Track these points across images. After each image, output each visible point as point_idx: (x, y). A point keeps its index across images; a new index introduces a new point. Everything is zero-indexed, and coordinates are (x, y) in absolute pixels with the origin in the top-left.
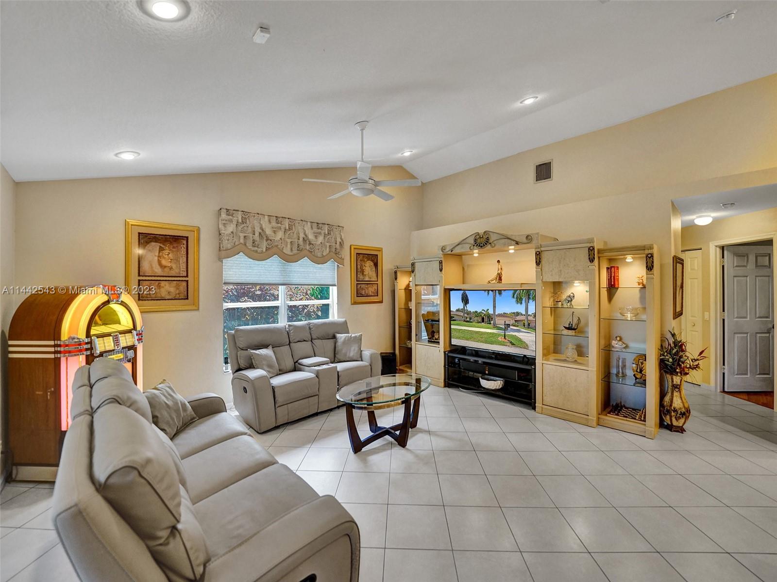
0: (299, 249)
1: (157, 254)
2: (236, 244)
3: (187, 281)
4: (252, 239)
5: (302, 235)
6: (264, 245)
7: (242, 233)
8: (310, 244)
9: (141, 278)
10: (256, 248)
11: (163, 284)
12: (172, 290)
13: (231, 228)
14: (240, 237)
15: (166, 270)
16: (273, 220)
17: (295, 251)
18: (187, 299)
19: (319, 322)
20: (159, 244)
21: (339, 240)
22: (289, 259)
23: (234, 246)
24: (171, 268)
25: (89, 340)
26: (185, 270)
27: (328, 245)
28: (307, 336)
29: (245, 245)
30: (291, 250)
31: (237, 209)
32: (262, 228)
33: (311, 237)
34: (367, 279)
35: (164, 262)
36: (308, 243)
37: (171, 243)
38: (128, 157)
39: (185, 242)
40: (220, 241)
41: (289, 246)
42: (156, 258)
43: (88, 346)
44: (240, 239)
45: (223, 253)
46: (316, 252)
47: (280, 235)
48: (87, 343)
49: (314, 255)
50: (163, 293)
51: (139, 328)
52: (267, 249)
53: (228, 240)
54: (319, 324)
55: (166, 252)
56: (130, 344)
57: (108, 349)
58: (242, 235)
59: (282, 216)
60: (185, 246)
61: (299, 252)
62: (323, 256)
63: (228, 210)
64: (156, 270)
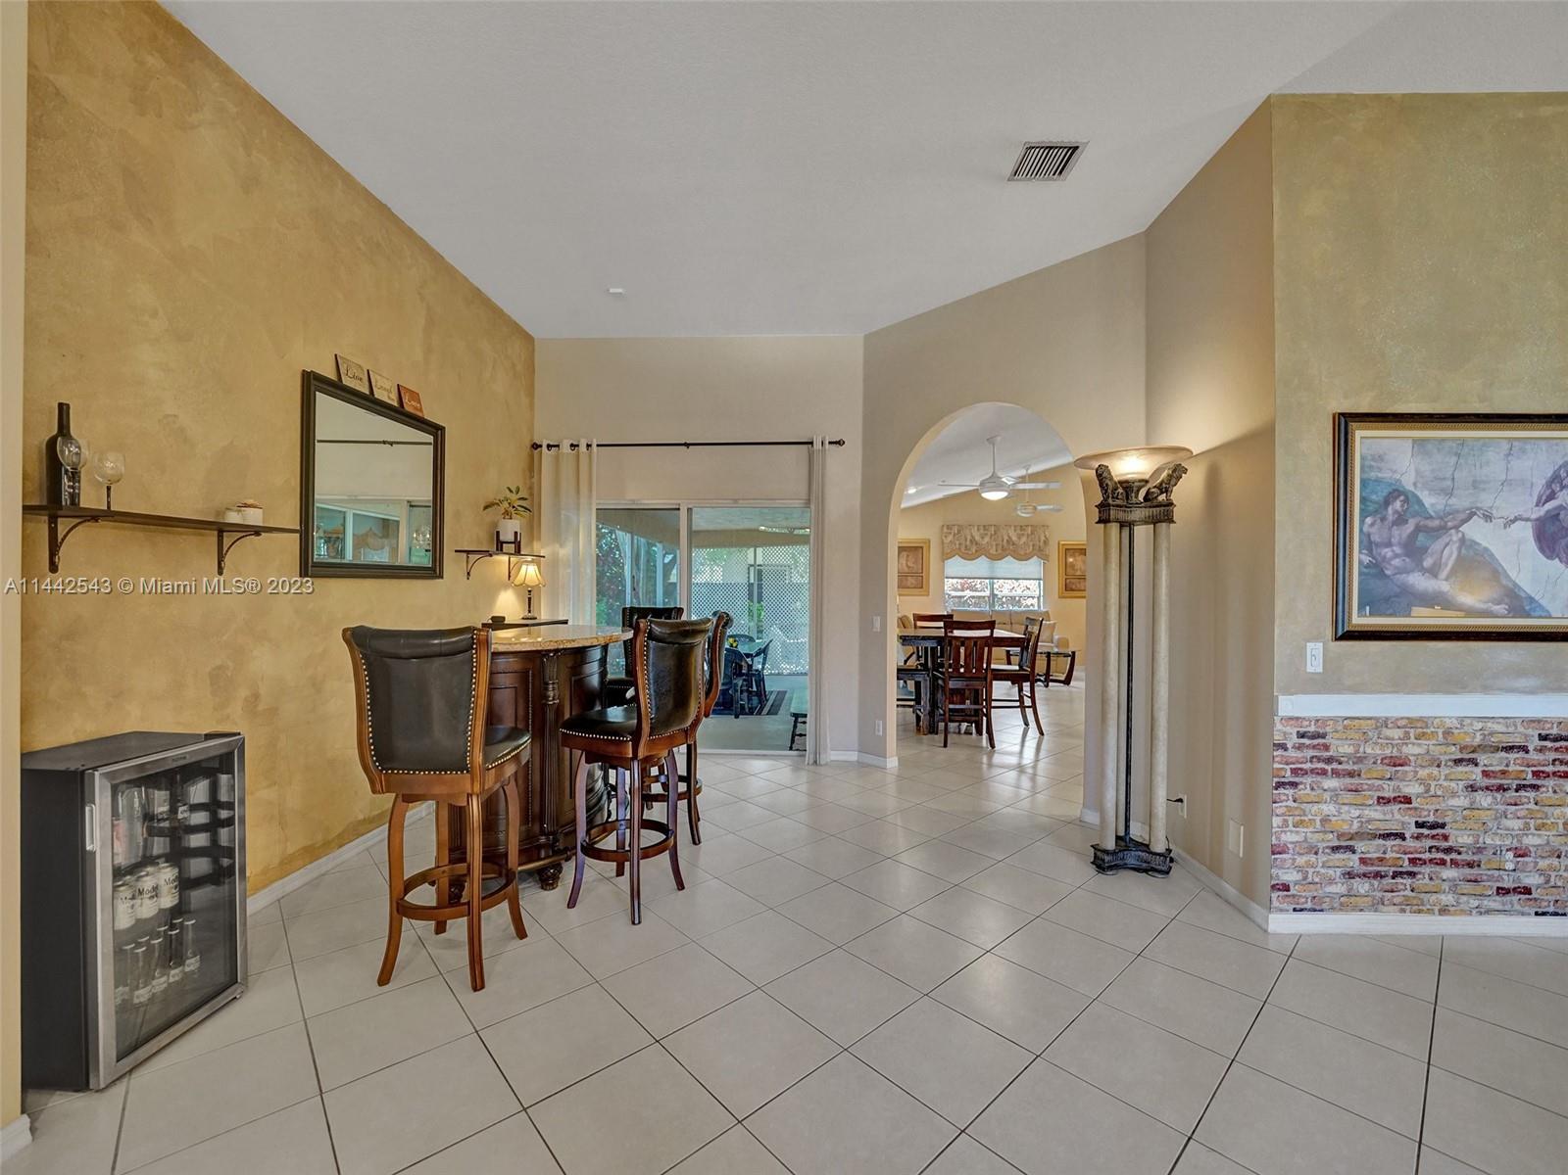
0: (1003, 549)
1: (906, 559)
2: (954, 549)
3: (922, 576)
4: (965, 545)
5: (1006, 538)
6: (974, 548)
7: (958, 541)
8: (1014, 544)
9: (899, 574)
10: (968, 552)
11: (908, 577)
12: (914, 582)
13: (950, 538)
15: (911, 568)
16: (982, 528)
17: (1000, 551)
18: (922, 587)
20: (907, 553)
21: (1043, 538)
22: (995, 557)
23: (952, 551)
24: (914, 567)
26: (921, 568)
27: (1031, 544)
28: (1007, 620)
29: (960, 549)
30: (997, 550)
31: (955, 524)
32: (972, 536)
33: (1014, 538)
34: (1078, 573)
35: (910, 564)
36: (1012, 543)
37: (916, 551)
39: (921, 550)
40: (943, 548)
41: (995, 548)
42: (905, 562)
44: (956, 546)
45: (945, 556)
46: (1019, 551)
47: (987, 539)
49: (1017, 554)
50: (909, 584)
52: (976, 551)
53: (948, 547)
55: (912, 557)
58: (957, 543)
60: (921, 553)
61: (1003, 552)
62: (1027, 554)
63: (948, 526)
64: (905, 569)
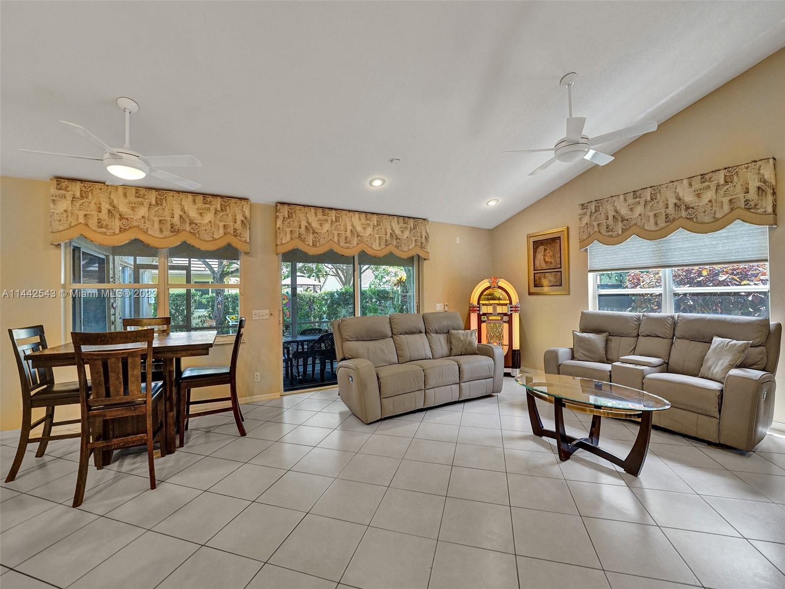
0: (669, 220)
1: (543, 254)
2: (591, 234)
3: (561, 271)
4: (605, 224)
5: (672, 201)
6: (619, 227)
7: (595, 221)
8: (689, 208)
9: (535, 272)
10: (611, 233)
11: (547, 274)
12: (552, 279)
13: (586, 220)
14: (594, 226)
15: (549, 264)
16: (630, 196)
17: (662, 223)
18: (561, 285)
19: (691, 316)
20: (543, 247)
22: (657, 234)
23: (590, 235)
24: (551, 263)
25: (478, 306)
26: (560, 263)
27: (726, 200)
28: (667, 331)
29: (600, 232)
30: (656, 224)
31: (590, 201)
32: (615, 211)
33: (689, 198)
35: (547, 259)
36: (683, 207)
37: (550, 243)
38: (492, 204)
39: (559, 242)
40: (582, 235)
41: (652, 220)
42: (542, 257)
43: (478, 309)
44: (594, 228)
45: (584, 243)
46: (699, 217)
47: (639, 210)
48: (478, 307)
49: (698, 222)
51: (514, 303)
52: (623, 231)
53: (584, 232)
54: (691, 318)
55: (548, 251)
56: (504, 312)
57: (489, 312)
58: (595, 224)
59: (640, 189)
60: (559, 244)
61: (668, 224)
62: (716, 220)
63: (583, 205)
64: (542, 265)
